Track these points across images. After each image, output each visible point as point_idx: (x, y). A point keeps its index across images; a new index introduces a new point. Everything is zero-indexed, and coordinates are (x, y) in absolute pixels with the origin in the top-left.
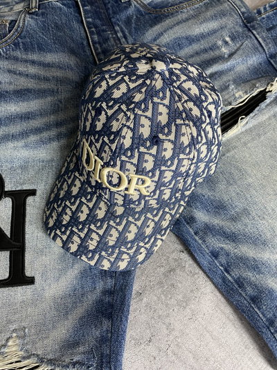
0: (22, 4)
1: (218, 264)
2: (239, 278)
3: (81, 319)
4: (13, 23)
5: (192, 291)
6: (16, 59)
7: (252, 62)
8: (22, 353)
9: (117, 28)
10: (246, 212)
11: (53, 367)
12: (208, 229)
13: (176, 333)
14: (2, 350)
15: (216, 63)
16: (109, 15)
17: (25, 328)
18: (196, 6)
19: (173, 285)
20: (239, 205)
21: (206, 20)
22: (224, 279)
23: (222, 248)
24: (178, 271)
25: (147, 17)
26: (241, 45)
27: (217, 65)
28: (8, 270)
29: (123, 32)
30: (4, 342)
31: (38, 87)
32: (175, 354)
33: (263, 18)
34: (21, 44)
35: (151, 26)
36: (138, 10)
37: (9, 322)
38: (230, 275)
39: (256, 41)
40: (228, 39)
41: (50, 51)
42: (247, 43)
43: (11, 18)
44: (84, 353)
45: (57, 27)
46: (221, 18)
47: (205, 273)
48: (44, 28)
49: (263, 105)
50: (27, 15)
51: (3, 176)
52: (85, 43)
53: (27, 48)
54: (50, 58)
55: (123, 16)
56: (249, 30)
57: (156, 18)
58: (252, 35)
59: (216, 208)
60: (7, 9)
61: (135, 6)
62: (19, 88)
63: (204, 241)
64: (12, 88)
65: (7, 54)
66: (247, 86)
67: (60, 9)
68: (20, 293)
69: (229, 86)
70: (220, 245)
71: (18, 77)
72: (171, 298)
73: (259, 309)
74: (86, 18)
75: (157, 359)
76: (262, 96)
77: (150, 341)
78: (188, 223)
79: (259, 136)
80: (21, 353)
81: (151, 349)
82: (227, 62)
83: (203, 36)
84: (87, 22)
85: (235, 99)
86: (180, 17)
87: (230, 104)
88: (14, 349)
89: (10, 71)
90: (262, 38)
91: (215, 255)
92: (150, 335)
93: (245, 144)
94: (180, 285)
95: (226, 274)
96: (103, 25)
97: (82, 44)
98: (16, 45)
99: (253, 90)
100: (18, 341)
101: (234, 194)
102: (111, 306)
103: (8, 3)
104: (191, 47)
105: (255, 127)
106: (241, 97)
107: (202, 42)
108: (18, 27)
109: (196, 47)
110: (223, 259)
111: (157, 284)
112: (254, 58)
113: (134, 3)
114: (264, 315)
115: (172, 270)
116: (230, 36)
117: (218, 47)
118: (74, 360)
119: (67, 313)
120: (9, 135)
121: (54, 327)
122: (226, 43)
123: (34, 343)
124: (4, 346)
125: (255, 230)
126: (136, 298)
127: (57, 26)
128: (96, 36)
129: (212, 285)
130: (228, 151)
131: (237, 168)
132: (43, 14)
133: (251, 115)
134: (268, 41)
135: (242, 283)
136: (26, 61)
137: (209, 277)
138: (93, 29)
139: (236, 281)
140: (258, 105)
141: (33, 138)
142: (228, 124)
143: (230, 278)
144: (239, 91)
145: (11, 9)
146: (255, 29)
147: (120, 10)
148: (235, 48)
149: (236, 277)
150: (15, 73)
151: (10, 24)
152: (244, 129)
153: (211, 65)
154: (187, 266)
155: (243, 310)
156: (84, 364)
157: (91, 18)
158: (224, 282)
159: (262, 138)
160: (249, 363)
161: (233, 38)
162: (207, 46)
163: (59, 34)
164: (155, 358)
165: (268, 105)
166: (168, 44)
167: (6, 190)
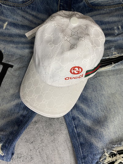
1: (73, 123)
2: (79, 133)
3: (8, 122)
5: (58, 130)
6: (27, 12)
13: (44, 144)
15: (109, 36)
18: (112, 9)
19: (51, 124)
23: (78, 117)
25: (87, 8)
32: (39, 152)
36: (85, 5)
38: (76, 130)
40: (120, 27)
44: (2, 135)
45: (47, 3)
46: (121, 17)
51: (4, 56)
53: (33, 9)
59: (83, 99)
61: (84, 2)
62: (24, 24)
69: (111, 48)
70: (78, 116)
72: (48, 129)
73: (82, 149)
77: (32, 143)
79: (117, 74)
81: (31, 146)
83: (109, 23)
85: (112, 55)
86: (102, 12)
89: (23, 17)
92: (33, 140)
93: (109, 76)
94: (54, 125)
95: (75, 129)
96: (66, 7)
101: (93, 96)
105: (116, 70)
107: (107, 25)
111: (45, 121)
113: (84, 1)
114: (82, 153)
116: (121, 26)
125: (97, 115)
126: (34, 123)
130: (99, 76)
131: (100, 85)
133: (117, 64)
136: (30, 14)
138: (62, 8)
139: (78, 133)
141: (20, 45)
142: (104, 64)
143: (76, 131)
144: (115, 51)
150: (24, 18)
163: (47, 6)
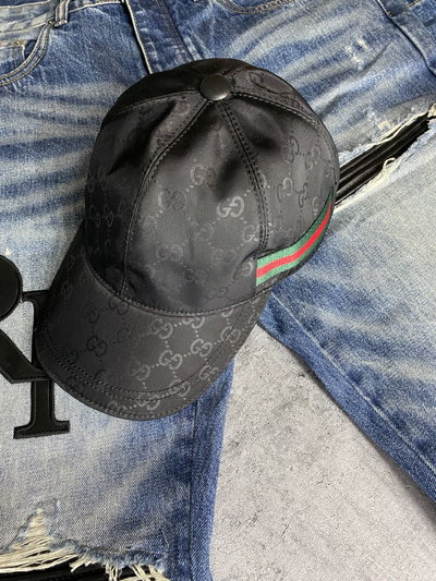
0: (44, 16)
4: (31, 43)
7: (402, 75)
8: (52, 538)
9: (187, 40)
10: (404, 308)
11: (99, 560)
12: (343, 338)
14: (20, 535)
16: (174, 21)
17: (56, 500)
20: (392, 298)
21: (324, 17)
22: (372, 416)
24: (296, 406)
26: (384, 50)
27: (345, 83)
28: (29, 412)
29: (196, 44)
30: (23, 522)
31: (71, 134)
33: (418, 7)
34: (44, 74)
35: (240, 33)
37: (32, 491)
39: (407, 42)
41: (87, 80)
42: (393, 45)
43: (28, 38)
47: (341, 408)
48: (77, 48)
49: (423, 139)
50: (52, 31)
52: (139, 65)
54: (87, 90)
55: (196, 21)
56: (396, 26)
57: (247, 19)
58: (400, 33)
60: (21, 26)
63: (337, 357)
64: (31, 138)
65: (23, 90)
66: (397, 112)
67: (101, 17)
68: (47, 445)
71: (40, 122)
74: (138, 27)
75: (268, 548)
76: (421, 125)
78: (309, 329)
80: (50, 539)
82: (362, 77)
84: (140, 33)
87: (370, 140)
88: (39, 533)
90: (417, 35)
91: (356, 378)
97: (136, 67)
98: (37, 75)
99: (405, 117)
100: (45, 521)
102: (190, 462)
103: (24, 16)
104: (303, 59)
106: (387, 129)
108: (39, 49)
109: (311, 58)
110: (369, 385)
112: (406, 68)
115: (286, 405)
117: (347, 56)
118: (133, 548)
119: (120, 476)
120: (27, 208)
121: (101, 498)
122: (360, 48)
123: (70, 522)
124: (24, 528)
127: (96, 44)
128: (155, 53)
129: (354, 427)
132: (74, 27)
134: (427, 40)
135: (402, 421)
137: (347, 414)
140: (415, 140)
145: (29, 25)
146: (404, 24)
147: (190, 13)
148: (374, 55)
149: (392, 413)
151: (27, 46)
152: (394, 179)
153: (336, 83)
154: (311, 398)
155: (406, 466)
156: (147, 555)
157: (147, 26)
158: (372, 421)
159: (426, 190)
160: (421, 553)
161: (370, 41)
162: (328, 55)
164: (264, 547)
165: (431, 139)
166: (267, 57)
167: (25, 290)
